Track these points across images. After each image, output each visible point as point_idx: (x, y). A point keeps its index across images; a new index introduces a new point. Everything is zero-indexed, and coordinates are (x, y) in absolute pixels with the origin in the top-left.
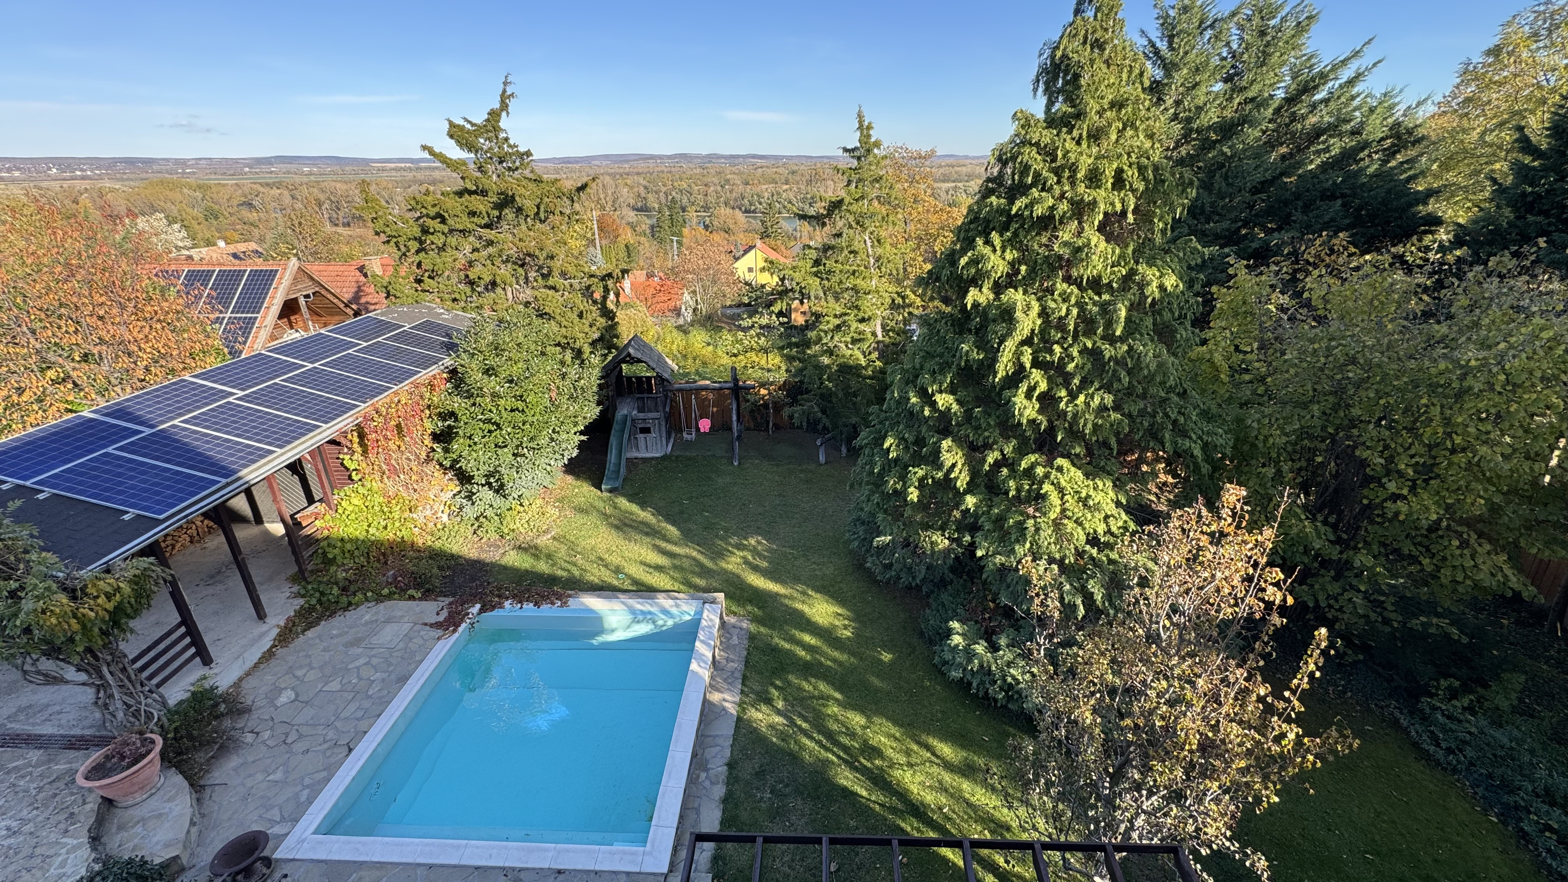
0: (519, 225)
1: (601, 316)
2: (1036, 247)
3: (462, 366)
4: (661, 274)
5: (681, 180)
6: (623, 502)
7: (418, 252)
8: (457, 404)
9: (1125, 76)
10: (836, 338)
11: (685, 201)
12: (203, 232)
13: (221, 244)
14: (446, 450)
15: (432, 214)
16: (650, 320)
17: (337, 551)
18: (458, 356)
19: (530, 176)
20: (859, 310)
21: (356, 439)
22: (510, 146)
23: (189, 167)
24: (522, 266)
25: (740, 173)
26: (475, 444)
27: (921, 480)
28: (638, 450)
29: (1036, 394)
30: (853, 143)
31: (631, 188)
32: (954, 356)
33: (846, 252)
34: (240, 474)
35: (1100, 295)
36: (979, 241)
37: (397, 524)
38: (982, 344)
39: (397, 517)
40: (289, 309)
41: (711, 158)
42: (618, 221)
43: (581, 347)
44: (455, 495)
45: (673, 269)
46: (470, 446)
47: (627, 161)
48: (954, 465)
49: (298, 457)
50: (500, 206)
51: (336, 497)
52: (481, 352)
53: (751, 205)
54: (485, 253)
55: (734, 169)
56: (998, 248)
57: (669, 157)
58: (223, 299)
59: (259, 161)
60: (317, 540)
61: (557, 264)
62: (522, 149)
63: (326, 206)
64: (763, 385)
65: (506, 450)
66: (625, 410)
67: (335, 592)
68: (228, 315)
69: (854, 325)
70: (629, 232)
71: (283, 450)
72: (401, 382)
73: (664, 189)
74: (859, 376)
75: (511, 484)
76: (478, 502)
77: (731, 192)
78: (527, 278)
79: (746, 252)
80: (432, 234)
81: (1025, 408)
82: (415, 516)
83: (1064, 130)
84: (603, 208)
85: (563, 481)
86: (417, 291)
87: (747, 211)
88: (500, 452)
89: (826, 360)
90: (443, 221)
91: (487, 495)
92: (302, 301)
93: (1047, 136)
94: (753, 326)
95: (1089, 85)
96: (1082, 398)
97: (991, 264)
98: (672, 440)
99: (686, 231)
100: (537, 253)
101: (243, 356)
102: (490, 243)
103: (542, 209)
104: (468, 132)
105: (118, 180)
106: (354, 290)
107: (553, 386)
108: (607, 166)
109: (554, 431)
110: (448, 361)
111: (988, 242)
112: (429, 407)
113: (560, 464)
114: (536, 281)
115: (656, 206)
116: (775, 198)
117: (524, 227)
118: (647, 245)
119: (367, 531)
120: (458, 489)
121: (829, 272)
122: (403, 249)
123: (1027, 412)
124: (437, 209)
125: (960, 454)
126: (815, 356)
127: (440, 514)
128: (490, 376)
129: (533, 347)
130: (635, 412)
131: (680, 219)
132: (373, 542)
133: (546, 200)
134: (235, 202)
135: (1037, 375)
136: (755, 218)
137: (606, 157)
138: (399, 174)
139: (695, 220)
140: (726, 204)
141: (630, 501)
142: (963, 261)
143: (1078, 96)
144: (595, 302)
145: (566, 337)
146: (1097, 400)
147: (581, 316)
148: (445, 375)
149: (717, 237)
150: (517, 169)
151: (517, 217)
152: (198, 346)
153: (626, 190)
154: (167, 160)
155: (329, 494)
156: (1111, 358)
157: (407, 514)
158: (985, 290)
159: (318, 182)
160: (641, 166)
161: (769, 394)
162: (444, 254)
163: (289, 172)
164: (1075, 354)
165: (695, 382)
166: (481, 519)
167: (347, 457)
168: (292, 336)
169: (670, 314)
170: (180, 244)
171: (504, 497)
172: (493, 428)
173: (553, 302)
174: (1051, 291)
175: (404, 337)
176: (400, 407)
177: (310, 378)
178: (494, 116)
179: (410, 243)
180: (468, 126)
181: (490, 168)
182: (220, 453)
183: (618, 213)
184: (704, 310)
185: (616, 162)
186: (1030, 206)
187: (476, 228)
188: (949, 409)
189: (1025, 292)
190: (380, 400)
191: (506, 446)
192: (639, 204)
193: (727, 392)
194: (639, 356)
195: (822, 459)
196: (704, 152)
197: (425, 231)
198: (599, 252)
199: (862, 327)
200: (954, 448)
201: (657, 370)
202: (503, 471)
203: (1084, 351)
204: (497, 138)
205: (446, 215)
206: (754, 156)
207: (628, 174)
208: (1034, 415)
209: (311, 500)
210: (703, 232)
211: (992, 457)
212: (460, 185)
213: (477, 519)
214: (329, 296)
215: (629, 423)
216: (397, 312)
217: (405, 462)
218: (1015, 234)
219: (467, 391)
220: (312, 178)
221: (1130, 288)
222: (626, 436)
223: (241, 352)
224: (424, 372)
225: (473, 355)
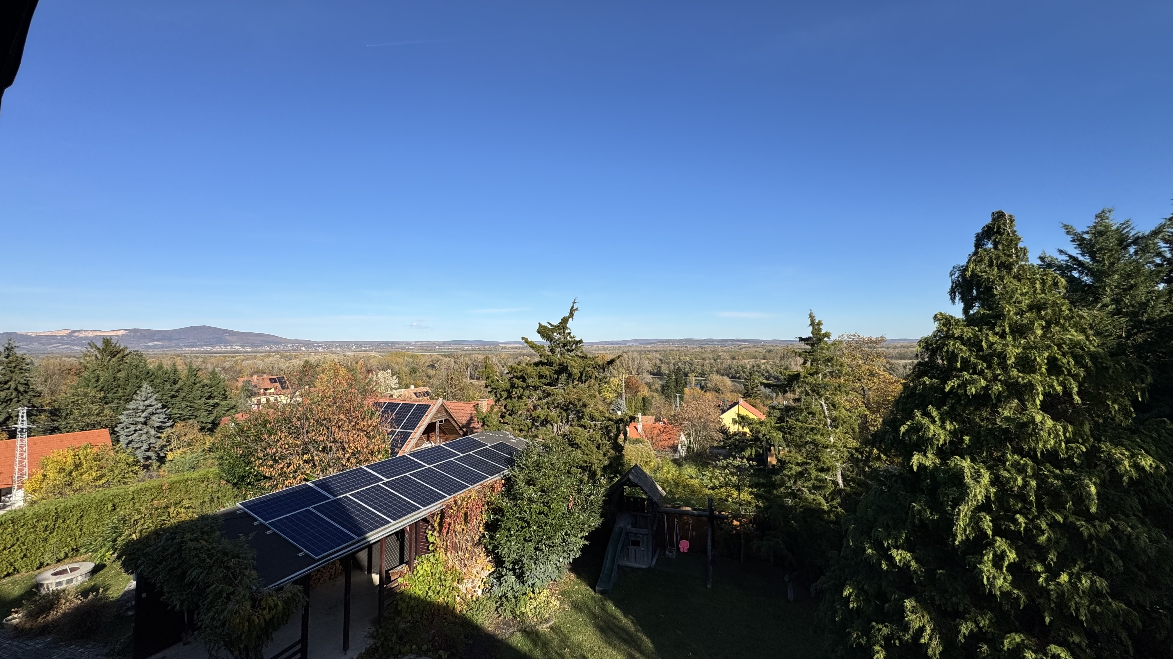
0: (568, 384)
1: (612, 449)
2: (977, 420)
3: (515, 476)
4: (665, 420)
5: (686, 355)
6: (611, 607)
7: (506, 399)
8: (506, 503)
9: (1038, 286)
10: (799, 483)
11: (687, 369)
12: (406, 380)
13: (412, 387)
14: (492, 538)
15: (519, 376)
16: (653, 453)
17: (404, 605)
18: (513, 469)
19: (579, 354)
20: (819, 461)
21: (438, 520)
22: (571, 337)
23: (411, 346)
24: (565, 410)
25: (728, 352)
26: (511, 535)
27: (888, 639)
28: (628, 559)
29: (1006, 563)
30: (807, 333)
31: (651, 360)
32: (907, 513)
33: (805, 413)
34: (368, 535)
35: (1061, 470)
36: (918, 413)
37: (447, 591)
38: (936, 505)
39: (448, 585)
40: (430, 429)
41: (708, 342)
42: (640, 382)
43: (595, 470)
44: (490, 574)
45: (675, 415)
46: (507, 536)
47: (650, 344)
48: (922, 629)
49: (401, 528)
50: (558, 372)
51: (416, 561)
52: (527, 467)
53: (736, 373)
54: (544, 401)
55: (724, 349)
56: (937, 419)
57: (678, 341)
58: (397, 422)
59: (444, 343)
60: (396, 593)
61: (588, 410)
62: (577, 339)
63: (470, 367)
64: (735, 517)
65: (530, 544)
66: (623, 523)
67: (394, 639)
68: (399, 430)
69: (814, 473)
70: (646, 388)
71: (395, 522)
72: (475, 483)
73: (673, 361)
74: (822, 519)
75: (528, 573)
76: (504, 584)
77: (722, 364)
78: (568, 418)
79: (731, 406)
80: (516, 388)
81: (994, 578)
82: (460, 586)
83: (985, 327)
84: (630, 373)
85: (569, 577)
86: (500, 422)
87: (733, 377)
88: (526, 544)
89: (790, 502)
90: (524, 380)
91: (511, 579)
92: (438, 425)
93: (969, 333)
94: (727, 466)
95: (1002, 294)
96: (1064, 578)
97: (932, 431)
98: (657, 555)
99: (686, 390)
100: (576, 403)
101: (398, 456)
102: (549, 395)
103: (584, 375)
104: (549, 329)
105: (378, 352)
106: (468, 419)
107: (571, 498)
108: (636, 346)
109: (566, 534)
110: (506, 472)
111: (926, 414)
112: (488, 503)
113: (567, 562)
114: (573, 421)
115: (667, 372)
116: (755, 369)
117: (571, 386)
118: (658, 398)
119: (427, 593)
120: (493, 569)
121: (790, 428)
122: (498, 395)
123: (999, 582)
124: (522, 373)
125: (927, 617)
126: (780, 497)
127: (477, 589)
128: (529, 485)
129: (562, 467)
130: (629, 527)
131: (683, 382)
132: (428, 603)
133: (587, 369)
134: (426, 364)
135: (1001, 544)
136: (739, 382)
137: (637, 341)
138: (513, 350)
139: (693, 383)
140: (718, 372)
141: (615, 606)
142: (903, 429)
143: (994, 303)
144: (610, 438)
145: (586, 462)
146: (1085, 582)
147: (598, 447)
148: (503, 481)
149: (709, 395)
150: (573, 350)
151: (568, 379)
152: (376, 448)
153: (647, 362)
154: (403, 342)
155: (413, 558)
156: (1090, 536)
157: (455, 584)
158: (930, 455)
159: (470, 354)
160: (659, 347)
161: (741, 525)
162: (520, 400)
163: (457, 349)
164: (1044, 526)
165: (680, 506)
166: (503, 599)
167: (430, 532)
168: (427, 445)
169: (669, 450)
170: (393, 387)
171: (523, 582)
172: (525, 525)
173: (582, 435)
174: (1002, 460)
175: (486, 453)
176: (470, 501)
177: (426, 475)
178: (565, 320)
179: (503, 393)
180: (549, 326)
181: (558, 350)
182: (362, 518)
183: (640, 376)
184: (696, 448)
185: (642, 344)
186: (964, 384)
187: (542, 385)
188: (907, 565)
189: (973, 460)
190: (459, 495)
191: (530, 541)
192: (655, 371)
193: (705, 519)
194: (636, 481)
195: (791, 595)
196: (703, 338)
197: (513, 386)
198: (624, 401)
199: (823, 475)
200: (919, 609)
201: (649, 494)
202: (525, 561)
203: (1053, 525)
204: (564, 332)
205: (526, 377)
206: (740, 341)
207: (649, 351)
208: (1007, 587)
209: (402, 562)
210: (699, 391)
211: (965, 628)
212: (537, 359)
213: (501, 598)
214: (453, 422)
215: (623, 535)
216: (486, 435)
217: (463, 542)
218: (952, 408)
219: (514, 494)
220: (468, 352)
221: (1096, 465)
222: (620, 546)
223: (397, 453)
224: (491, 477)
225: (523, 468)
